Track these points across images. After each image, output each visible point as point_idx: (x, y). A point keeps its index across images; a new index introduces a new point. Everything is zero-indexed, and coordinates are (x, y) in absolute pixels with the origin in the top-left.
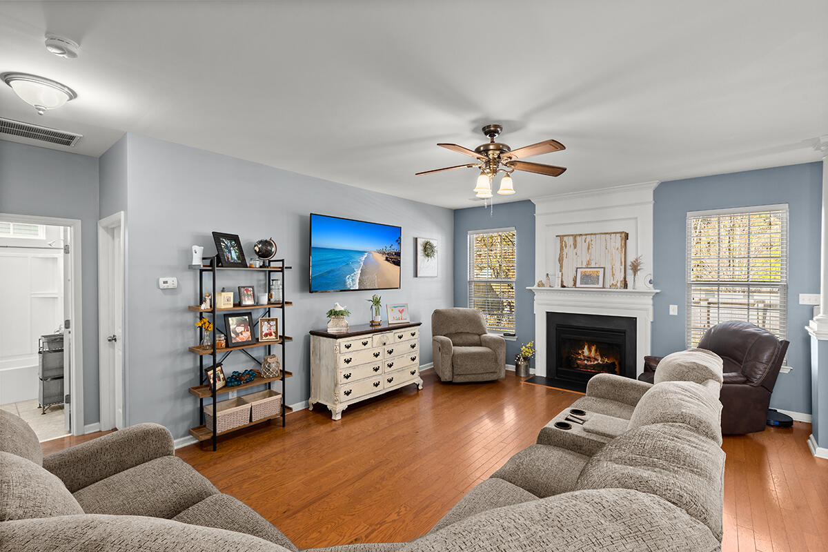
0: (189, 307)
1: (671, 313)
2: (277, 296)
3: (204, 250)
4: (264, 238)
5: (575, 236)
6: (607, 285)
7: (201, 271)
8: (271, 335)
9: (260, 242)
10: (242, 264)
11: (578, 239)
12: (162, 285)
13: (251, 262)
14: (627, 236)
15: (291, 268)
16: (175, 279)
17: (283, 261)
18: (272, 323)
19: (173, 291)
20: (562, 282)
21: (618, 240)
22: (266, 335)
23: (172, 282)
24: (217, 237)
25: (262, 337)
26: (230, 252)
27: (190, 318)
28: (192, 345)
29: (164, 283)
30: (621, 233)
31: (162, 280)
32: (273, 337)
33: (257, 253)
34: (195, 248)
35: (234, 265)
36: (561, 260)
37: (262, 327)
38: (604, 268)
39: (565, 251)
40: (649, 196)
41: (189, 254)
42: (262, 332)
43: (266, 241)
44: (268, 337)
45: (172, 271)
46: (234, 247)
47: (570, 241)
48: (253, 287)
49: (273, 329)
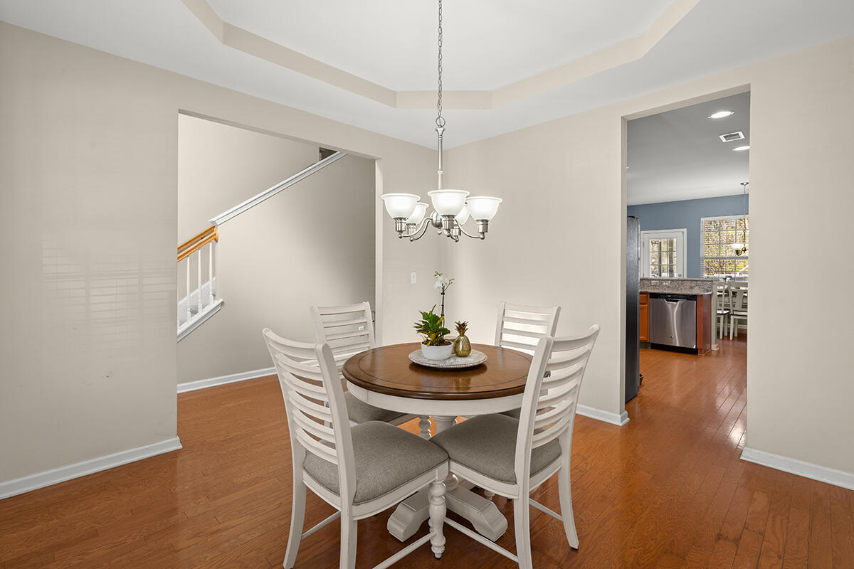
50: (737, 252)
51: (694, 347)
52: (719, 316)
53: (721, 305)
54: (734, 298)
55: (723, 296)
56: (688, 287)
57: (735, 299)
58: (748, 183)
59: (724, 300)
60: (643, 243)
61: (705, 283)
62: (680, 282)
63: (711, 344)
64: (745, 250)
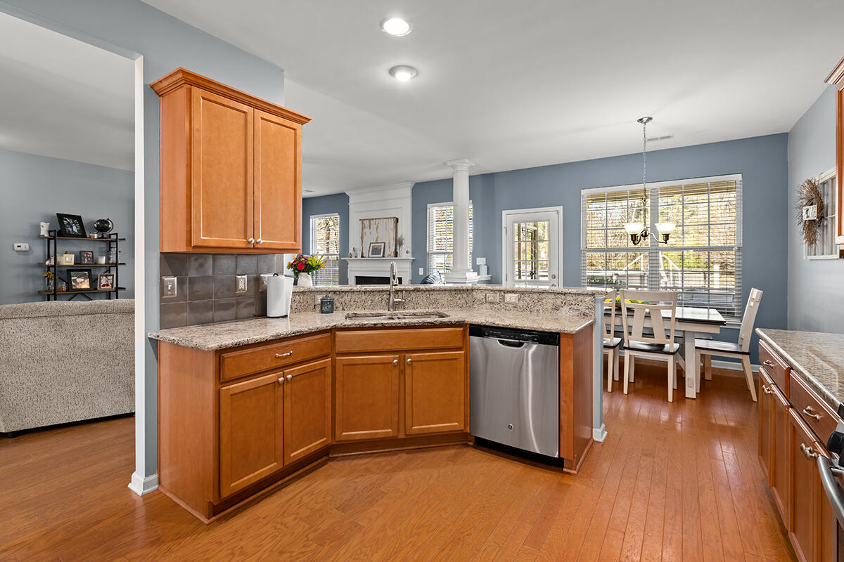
0: (39, 263)
1: (420, 274)
2: (113, 259)
3: (49, 225)
4: (103, 219)
5: (370, 220)
6: (386, 254)
7: (49, 239)
8: (108, 285)
9: (98, 221)
10: (82, 235)
11: (372, 222)
12: (16, 248)
13: (91, 234)
14: (397, 220)
15: (124, 239)
16: (27, 245)
17: (117, 234)
18: (109, 277)
19: (25, 252)
20: (362, 253)
21: (392, 222)
22: (104, 286)
23: (25, 246)
24: (61, 217)
25: (100, 288)
26: (72, 227)
27: (39, 271)
28: (41, 289)
29: (18, 246)
30: (394, 218)
31: (16, 245)
32: (110, 287)
33: (96, 228)
34: (42, 224)
35: (75, 236)
36: (362, 238)
37: (100, 280)
38: (385, 243)
39: (365, 230)
40: (409, 193)
41: (38, 228)
42: (100, 283)
43: (103, 220)
44: (106, 287)
45: (26, 239)
46: (76, 224)
47: (367, 223)
48: (92, 252)
49: (110, 282)
50: (634, 237)
51: (556, 456)
52: (606, 351)
53: (609, 332)
54: (630, 319)
55: (613, 315)
56: (550, 306)
57: (632, 321)
58: (650, 119)
59: (614, 321)
60: (506, 228)
61: (580, 298)
62: (535, 296)
63: (592, 428)
64: (646, 236)
